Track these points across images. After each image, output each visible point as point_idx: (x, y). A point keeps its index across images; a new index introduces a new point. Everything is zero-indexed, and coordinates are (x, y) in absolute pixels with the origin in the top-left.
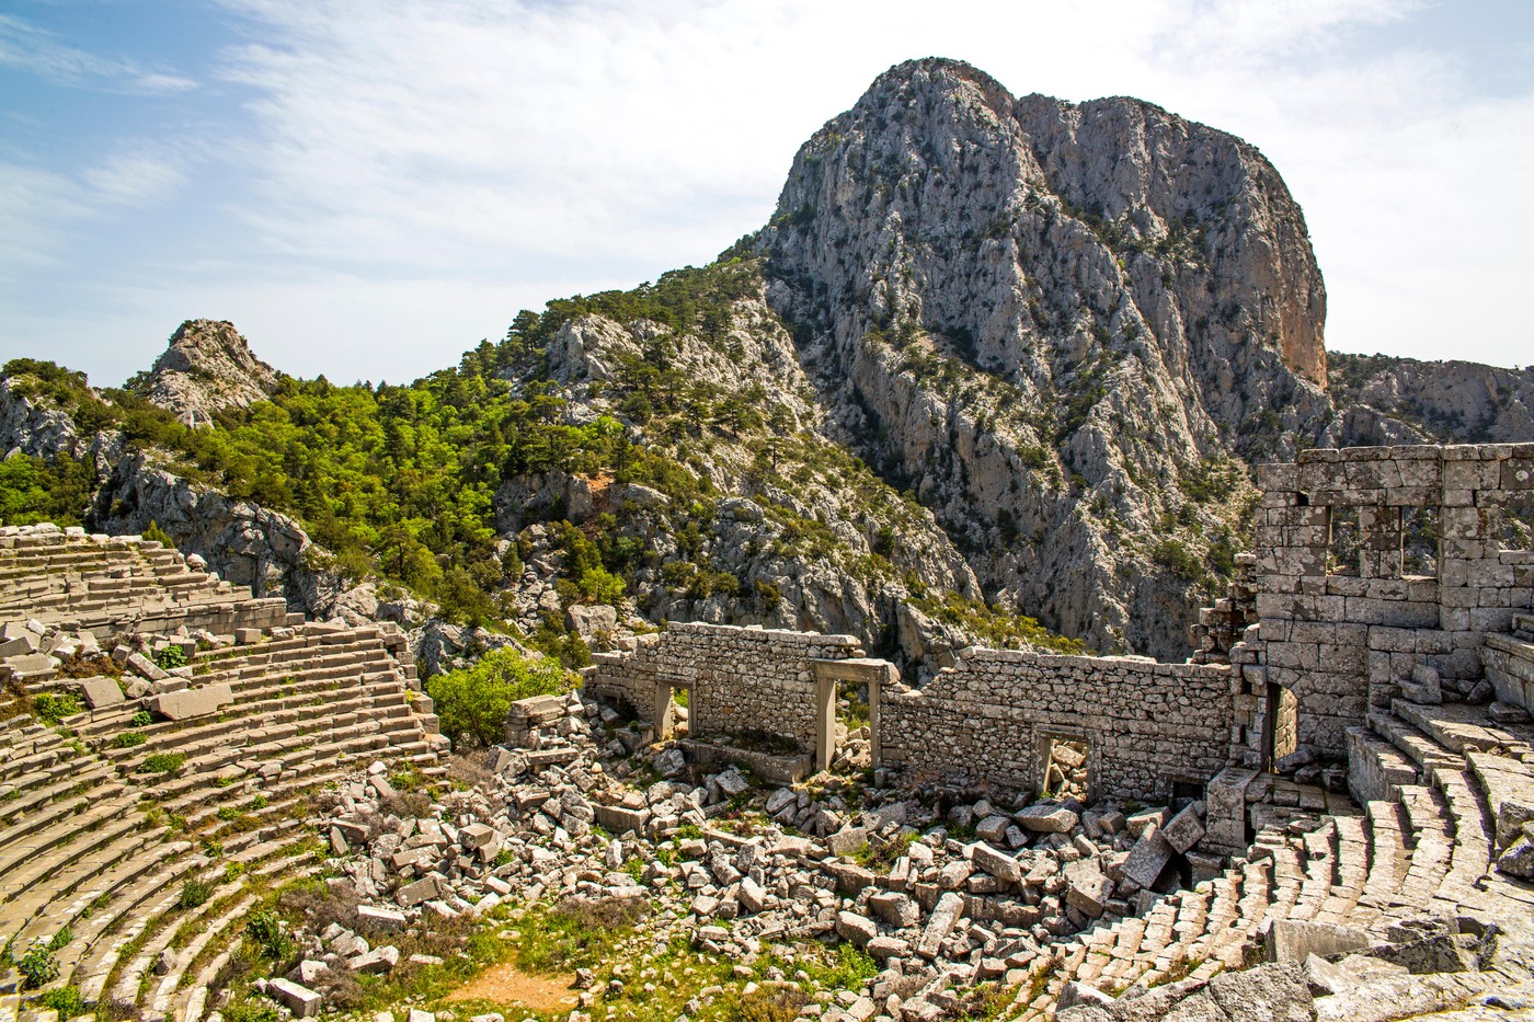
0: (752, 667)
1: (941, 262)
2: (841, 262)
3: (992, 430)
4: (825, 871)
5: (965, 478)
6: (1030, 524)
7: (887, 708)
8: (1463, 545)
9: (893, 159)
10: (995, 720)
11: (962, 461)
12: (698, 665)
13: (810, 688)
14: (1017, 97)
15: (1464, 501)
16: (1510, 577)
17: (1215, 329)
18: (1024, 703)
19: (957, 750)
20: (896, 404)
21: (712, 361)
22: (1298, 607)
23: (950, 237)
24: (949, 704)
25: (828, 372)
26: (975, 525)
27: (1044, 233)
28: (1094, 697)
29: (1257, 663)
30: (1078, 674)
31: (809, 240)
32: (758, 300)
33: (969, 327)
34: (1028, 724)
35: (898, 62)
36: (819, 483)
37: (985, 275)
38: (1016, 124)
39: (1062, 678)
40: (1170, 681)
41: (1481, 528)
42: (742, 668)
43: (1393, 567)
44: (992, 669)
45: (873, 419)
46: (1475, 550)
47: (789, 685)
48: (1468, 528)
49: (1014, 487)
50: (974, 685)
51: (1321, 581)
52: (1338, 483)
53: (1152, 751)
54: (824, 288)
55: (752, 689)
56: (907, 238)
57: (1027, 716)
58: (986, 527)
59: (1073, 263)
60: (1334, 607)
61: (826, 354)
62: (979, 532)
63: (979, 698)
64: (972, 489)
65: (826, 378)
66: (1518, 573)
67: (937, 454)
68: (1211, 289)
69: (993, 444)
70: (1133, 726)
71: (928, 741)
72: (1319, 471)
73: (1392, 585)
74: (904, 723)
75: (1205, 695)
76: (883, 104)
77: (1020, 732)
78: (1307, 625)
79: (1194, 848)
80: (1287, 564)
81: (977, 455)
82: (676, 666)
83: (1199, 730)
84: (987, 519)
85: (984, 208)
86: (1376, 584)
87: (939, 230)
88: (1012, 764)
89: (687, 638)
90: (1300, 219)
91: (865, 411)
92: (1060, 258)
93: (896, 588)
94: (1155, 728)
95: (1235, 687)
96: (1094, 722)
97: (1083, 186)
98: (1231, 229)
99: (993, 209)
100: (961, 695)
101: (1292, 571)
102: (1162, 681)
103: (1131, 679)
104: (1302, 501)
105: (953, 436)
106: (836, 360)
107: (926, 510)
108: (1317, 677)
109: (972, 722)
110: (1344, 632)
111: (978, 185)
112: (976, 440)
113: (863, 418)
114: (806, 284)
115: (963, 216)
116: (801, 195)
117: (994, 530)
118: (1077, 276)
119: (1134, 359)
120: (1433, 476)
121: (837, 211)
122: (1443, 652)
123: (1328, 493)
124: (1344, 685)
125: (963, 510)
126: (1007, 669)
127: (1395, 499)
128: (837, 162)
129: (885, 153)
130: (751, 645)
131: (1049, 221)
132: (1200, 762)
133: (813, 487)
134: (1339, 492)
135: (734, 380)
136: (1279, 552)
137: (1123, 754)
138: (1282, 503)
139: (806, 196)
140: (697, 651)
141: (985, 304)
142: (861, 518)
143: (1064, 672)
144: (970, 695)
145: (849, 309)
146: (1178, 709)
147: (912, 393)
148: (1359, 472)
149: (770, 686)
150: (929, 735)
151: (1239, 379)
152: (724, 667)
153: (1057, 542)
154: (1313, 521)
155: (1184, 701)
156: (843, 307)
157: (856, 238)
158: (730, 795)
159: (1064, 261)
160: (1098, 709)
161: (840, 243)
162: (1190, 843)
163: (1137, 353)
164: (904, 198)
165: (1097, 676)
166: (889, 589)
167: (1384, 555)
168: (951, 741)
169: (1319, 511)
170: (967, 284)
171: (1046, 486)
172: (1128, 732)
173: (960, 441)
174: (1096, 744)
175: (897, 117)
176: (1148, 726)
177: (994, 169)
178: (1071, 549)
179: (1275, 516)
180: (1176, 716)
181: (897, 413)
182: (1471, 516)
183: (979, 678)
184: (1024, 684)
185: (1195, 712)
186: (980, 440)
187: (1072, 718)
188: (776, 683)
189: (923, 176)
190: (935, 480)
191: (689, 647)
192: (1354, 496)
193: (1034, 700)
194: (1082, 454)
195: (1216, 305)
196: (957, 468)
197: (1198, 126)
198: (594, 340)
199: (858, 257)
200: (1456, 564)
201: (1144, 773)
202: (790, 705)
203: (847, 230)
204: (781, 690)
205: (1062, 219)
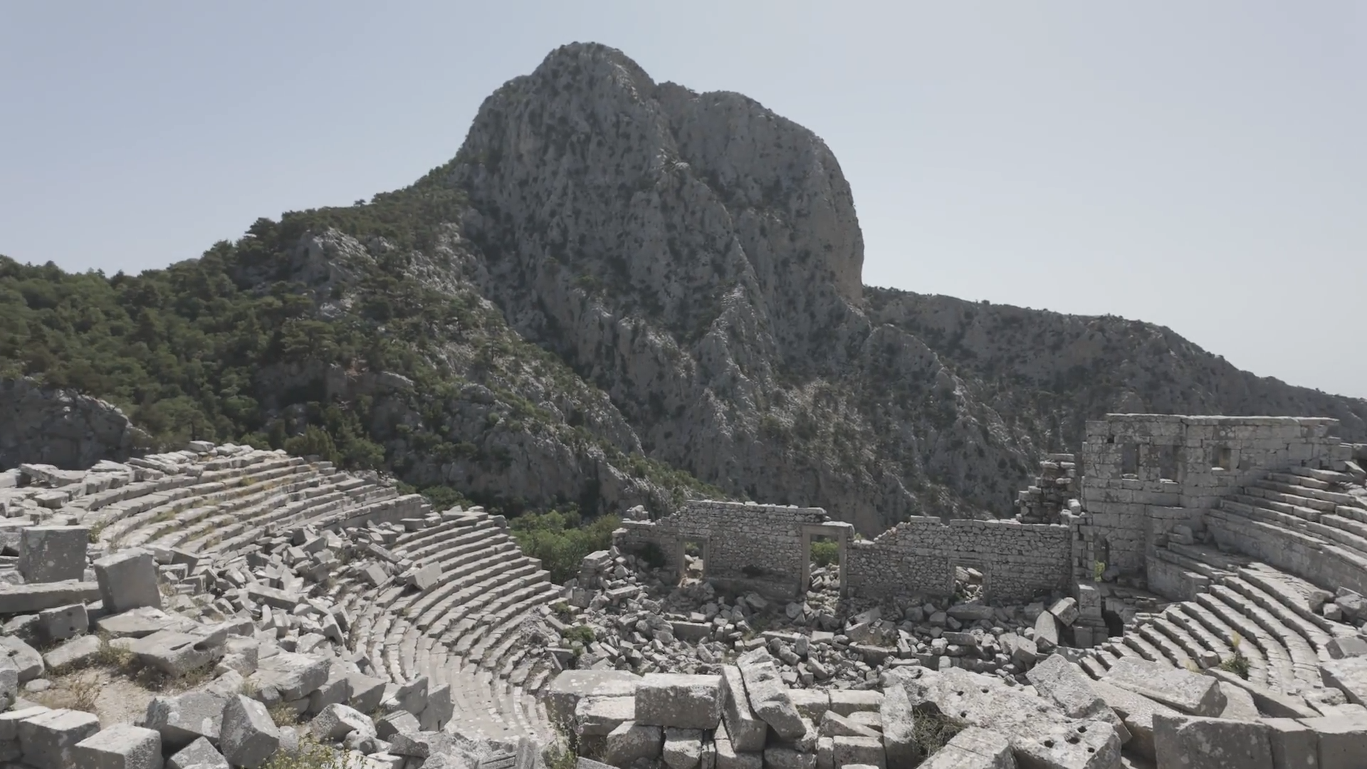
0: (753, 527)
1: (603, 206)
2: (524, 198)
3: (645, 335)
4: (854, 650)
5: (624, 369)
6: (672, 403)
7: (851, 551)
8: (1196, 466)
9: (563, 120)
10: (923, 557)
11: (622, 356)
12: (711, 528)
13: (796, 540)
14: (657, 82)
15: (1197, 445)
16: (1217, 482)
17: (793, 267)
18: (942, 547)
19: (899, 575)
20: (571, 313)
21: (434, 273)
22: (1108, 495)
23: (609, 187)
24: (894, 548)
25: (516, 284)
26: (633, 403)
27: (678, 191)
28: (987, 543)
29: (1086, 524)
30: (975, 530)
31: (496, 178)
32: (457, 224)
33: (624, 257)
34: (945, 559)
35: (567, 42)
36: (527, 372)
37: (636, 218)
38: (656, 103)
39: (965, 532)
40: (1032, 534)
41: (1204, 458)
42: (746, 529)
43: (1157, 476)
44: (922, 527)
45: (552, 321)
46: (1200, 468)
47: (781, 539)
48: (1198, 458)
49: (661, 376)
50: (910, 537)
51: (1119, 482)
52: (1130, 432)
53: (1022, 572)
54: (509, 217)
55: (753, 542)
56: (576, 185)
57: (945, 554)
58: (640, 404)
59: (699, 215)
60: (1127, 496)
61: (513, 270)
62: (636, 408)
63: (913, 545)
64: (630, 376)
65: (515, 288)
66: (1220, 480)
67: (603, 350)
68: (792, 239)
69: (645, 345)
70: (1010, 559)
71: (879, 570)
72: (1120, 425)
73: (1155, 485)
74: (863, 560)
75: (1052, 541)
76: (555, 74)
77: (940, 563)
78: (1114, 505)
79: (1075, 622)
80: (1102, 473)
81: (634, 352)
82: (694, 529)
83: (1050, 560)
84: (641, 399)
85: (634, 167)
86: (1148, 484)
87: (601, 180)
88: (935, 582)
89: (703, 510)
90: (849, 192)
91: (547, 316)
92: (690, 210)
93: (594, 451)
94: (1024, 559)
95: (1075, 537)
96: (987, 557)
97: (704, 157)
98: (805, 198)
99: (641, 169)
100: (901, 543)
101: (1105, 477)
102: (1027, 534)
103: (1010, 533)
104: (1111, 441)
105: (616, 337)
106: (522, 275)
107: (604, 393)
108: (1119, 532)
109: (909, 558)
110: (1133, 508)
111: (629, 149)
112: (633, 341)
113: (545, 322)
114: (494, 212)
115: (618, 171)
116: (485, 139)
117: (647, 407)
118: (702, 222)
119: (742, 288)
120: (1178, 431)
121: (520, 157)
122: (1187, 518)
123: (1124, 438)
124: (1133, 535)
125: (623, 392)
126: (932, 528)
127: (1159, 442)
128: (520, 117)
129: (558, 116)
130: (753, 514)
131: (682, 181)
132: (1050, 577)
133: (523, 376)
134: (1131, 437)
135: (453, 289)
136: (1098, 467)
137: (1004, 574)
138: (1100, 441)
139: (490, 140)
140: (711, 518)
141: (636, 241)
142: (560, 398)
143: (966, 529)
144: (907, 543)
145: (531, 236)
146: (1037, 548)
147: (583, 303)
148: (1140, 427)
149: (767, 540)
150: (880, 566)
151: (809, 304)
152: (733, 528)
153: (692, 416)
154: (1117, 451)
155: (1040, 544)
156: (527, 235)
157: (535, 180)
158: (759, 609)
159: (693, 213)
160: (989, 549)
161: (523, 183)
162: (1073, 620)
163: (744, 283)
164: (574, 153)
165: (988, 531)
166: (592, 454)
167: (1152, 469)
168: (895, 569)
169: (1120, 446)
170: (622, 224)
171: (683, 375)
172: (1007, 562)
173: (621, 341)
174: (989, 569)
175: (568, 87)
176: (1019, 559)
177: (642, 137)
178: (703, 421)
179: (1096, 448)
180: (1036, 553)
181: (572, 319)
182: (1200, 452)
183: (913, 533)
184: (943, 536)
185: (1046, 550)
186: (636, 341)
187: (973, 555)
188: (771, 538)
189: (588, 138)
190: (602, 369)
191: (705, 516)
192: (1138, 439)
193: (949, 545)
194: (708, 354)
195: (794, 251)
196: (618, 362)
197: (784, 119)
198: (333, 249)
199: (537, 196)
200: (1193, 475)
201: (1016, 584)
202: (782, 551)
203: (528, 174)
204: (775, 542)
205: (690, 179)
